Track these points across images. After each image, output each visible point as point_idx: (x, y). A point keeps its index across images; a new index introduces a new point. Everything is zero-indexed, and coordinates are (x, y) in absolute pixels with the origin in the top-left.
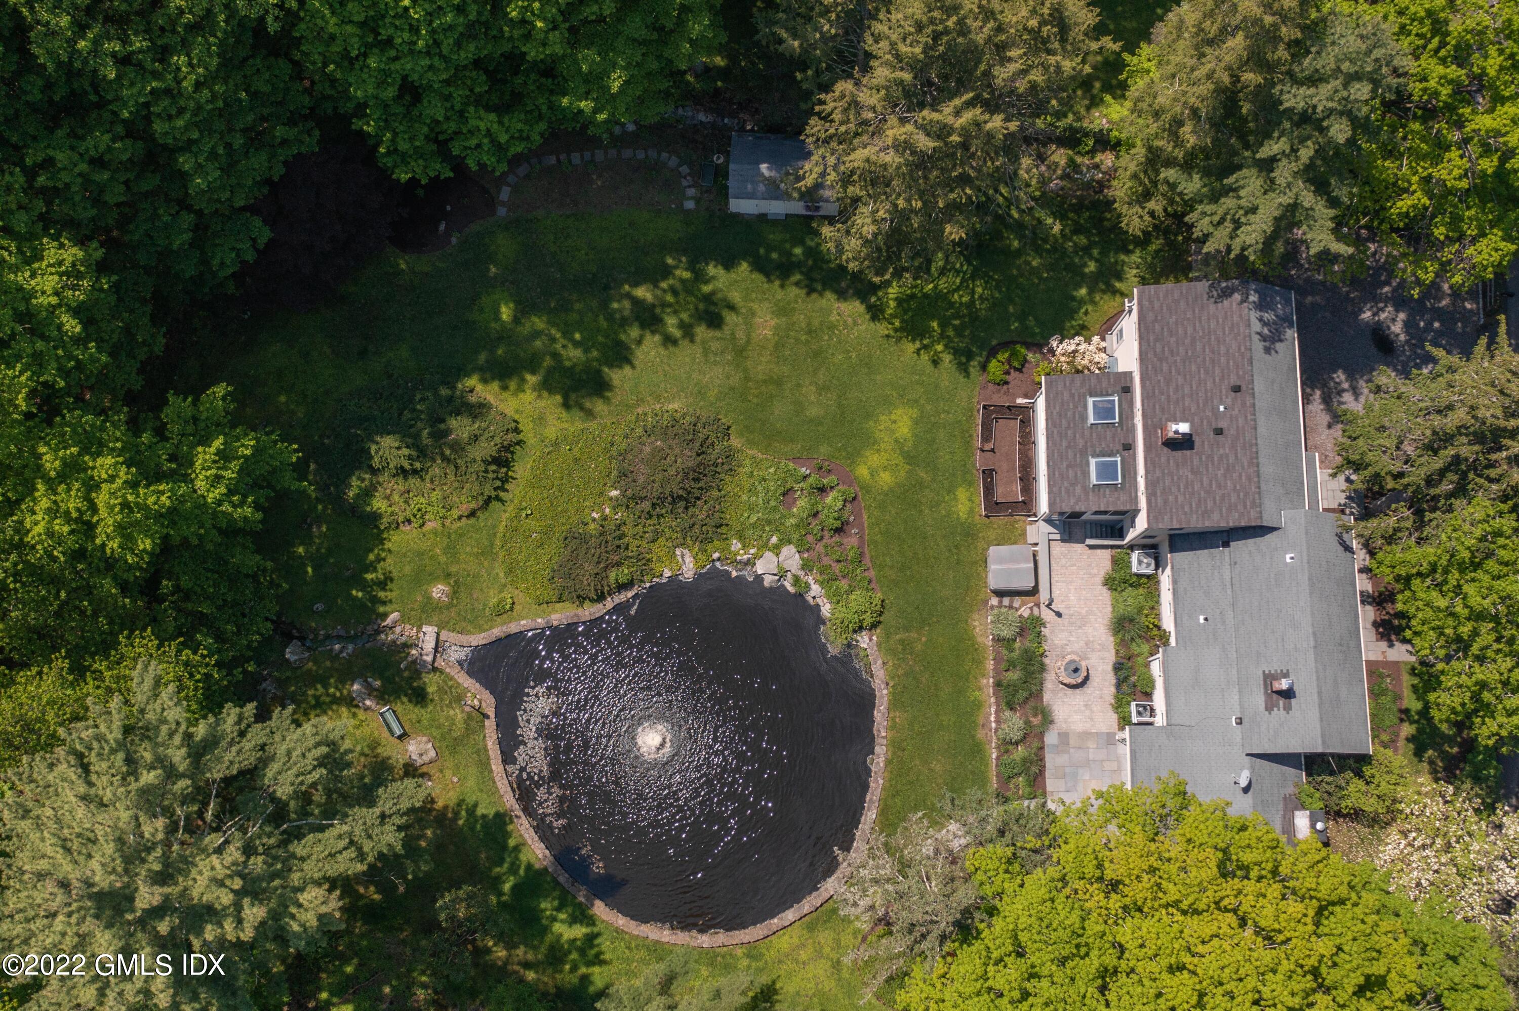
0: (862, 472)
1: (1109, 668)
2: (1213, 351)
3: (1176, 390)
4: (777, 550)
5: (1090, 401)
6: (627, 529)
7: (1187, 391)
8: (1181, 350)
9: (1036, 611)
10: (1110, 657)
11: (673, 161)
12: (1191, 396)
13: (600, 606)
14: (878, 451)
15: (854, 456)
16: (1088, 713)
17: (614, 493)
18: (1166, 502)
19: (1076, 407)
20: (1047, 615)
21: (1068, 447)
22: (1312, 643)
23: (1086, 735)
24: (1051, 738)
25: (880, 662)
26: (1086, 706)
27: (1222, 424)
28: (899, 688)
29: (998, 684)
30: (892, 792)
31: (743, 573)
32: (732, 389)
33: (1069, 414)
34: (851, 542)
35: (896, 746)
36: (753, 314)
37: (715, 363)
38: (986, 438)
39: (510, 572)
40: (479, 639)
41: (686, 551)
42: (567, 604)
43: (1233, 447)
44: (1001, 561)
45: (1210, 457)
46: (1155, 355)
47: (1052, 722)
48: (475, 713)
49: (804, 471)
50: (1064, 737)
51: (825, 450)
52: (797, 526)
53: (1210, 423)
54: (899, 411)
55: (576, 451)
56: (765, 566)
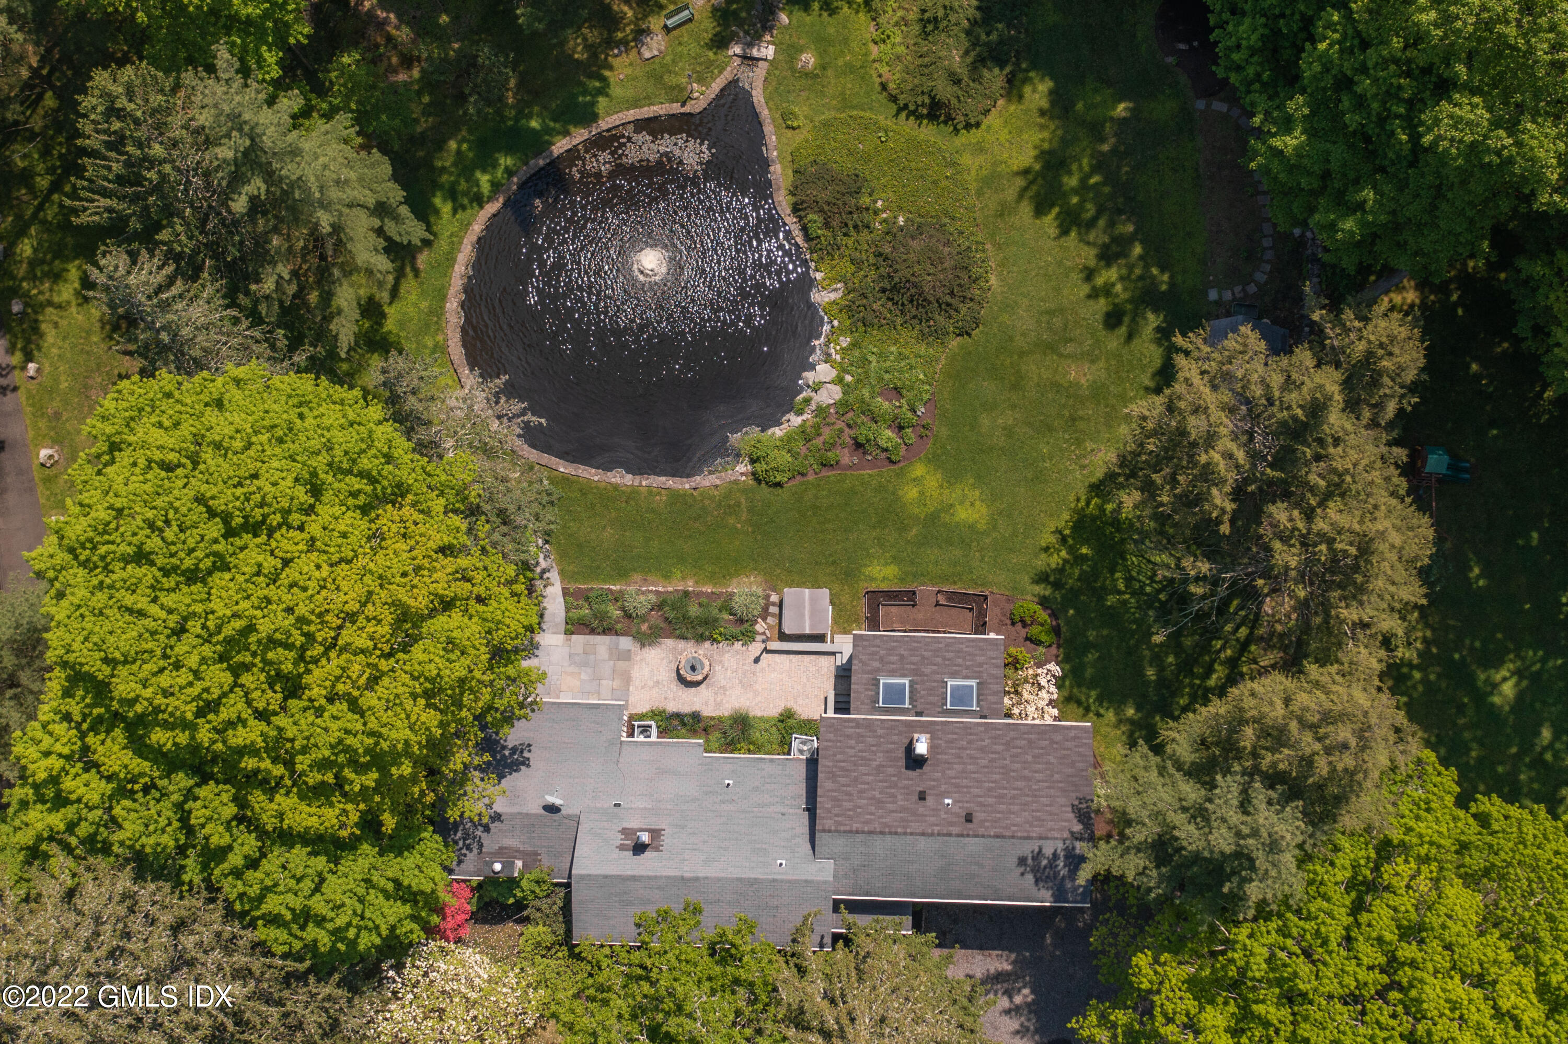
0: (919, 470)
1: (696, 708)
2: (1013, 797)
3: (971, 757)
4: (839, 381)
5: (973, 683)
6: (865, 236)
7: (971, 768)
8: (1017, 766)
9: (759, 638)
10: (708, 711)
11: (1260, 277)
12: (964, 771)
13: (788, 211)
14: (941, 486)
15: (935, 461)
16: (650, 683)
17: (901, 221)
18: (849, 737)
19: (967, 668)
20: (756, 648)
21: (923, 658)
22: (686, 875)
23: (627, 679)
24: (625, 642)
25: (718, 482)
26: (658, 682)
27: (930, 800)
28: (690, 501)
29: (686, 593)
30: (585, 489)
31: (818, 352)
32: (1011, 339)
33: (960, 661)
34: (846, 457)
35: (632, 495)
36: (1093, 362)
37: (1039, 322)
38: (951, 596)
39: (826, 124)
40: (758, 97)
41: (840, 294)
42: (791, 178)
43: (903, 809)
44: (813, 600)
45: (895, 785)
46: (1013, 739)
47: (643, 645)
48: (686, 94)
49: (921, 410)
50: (626, 656)
51: (944, 432)
52: (863, 401)
53: (933, 787)
54: (984, 510)
55: (944, 183)
56: (824, 371)
